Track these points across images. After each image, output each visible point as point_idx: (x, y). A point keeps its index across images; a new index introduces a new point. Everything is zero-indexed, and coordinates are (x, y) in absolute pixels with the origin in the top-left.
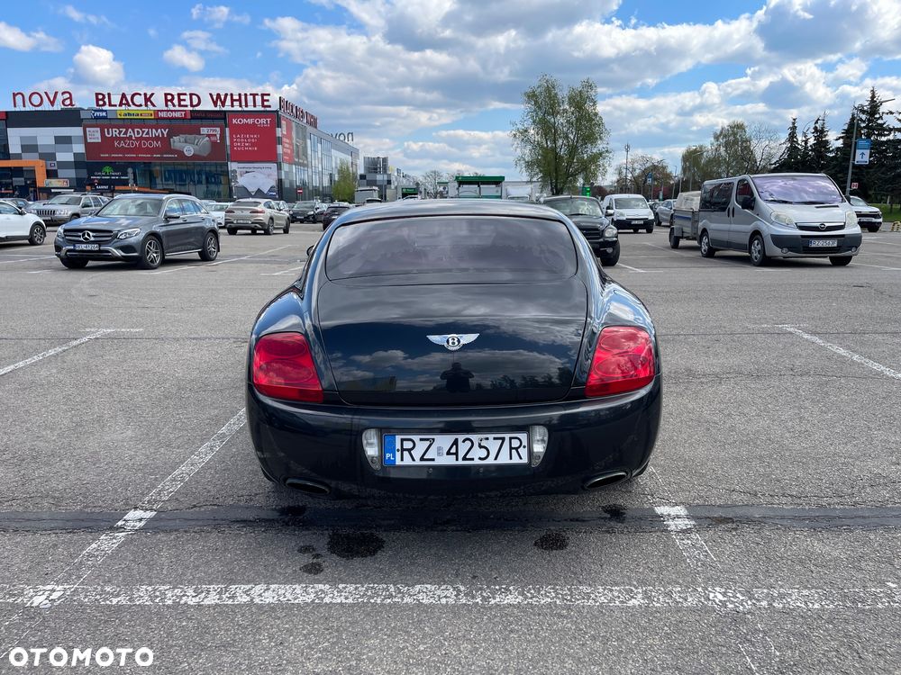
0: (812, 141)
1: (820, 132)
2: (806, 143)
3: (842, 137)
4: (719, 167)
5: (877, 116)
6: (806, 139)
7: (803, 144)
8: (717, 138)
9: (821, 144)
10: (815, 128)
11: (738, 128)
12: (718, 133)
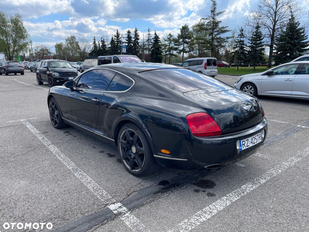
0: (101, 44)
1: (103, 42)
2: (99, 45)
3: (110, 44)
4: (69, 51)
5: (119, 38)
6: (99, 43)
7: (98, 45)
8: (67, 41)
9: (104, 45)
10: (102, 40)
11: (73, 38)
12: (67, 39)
